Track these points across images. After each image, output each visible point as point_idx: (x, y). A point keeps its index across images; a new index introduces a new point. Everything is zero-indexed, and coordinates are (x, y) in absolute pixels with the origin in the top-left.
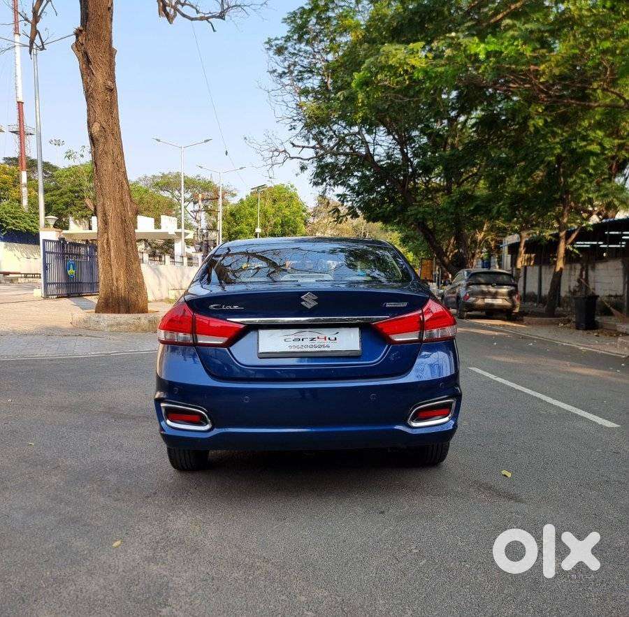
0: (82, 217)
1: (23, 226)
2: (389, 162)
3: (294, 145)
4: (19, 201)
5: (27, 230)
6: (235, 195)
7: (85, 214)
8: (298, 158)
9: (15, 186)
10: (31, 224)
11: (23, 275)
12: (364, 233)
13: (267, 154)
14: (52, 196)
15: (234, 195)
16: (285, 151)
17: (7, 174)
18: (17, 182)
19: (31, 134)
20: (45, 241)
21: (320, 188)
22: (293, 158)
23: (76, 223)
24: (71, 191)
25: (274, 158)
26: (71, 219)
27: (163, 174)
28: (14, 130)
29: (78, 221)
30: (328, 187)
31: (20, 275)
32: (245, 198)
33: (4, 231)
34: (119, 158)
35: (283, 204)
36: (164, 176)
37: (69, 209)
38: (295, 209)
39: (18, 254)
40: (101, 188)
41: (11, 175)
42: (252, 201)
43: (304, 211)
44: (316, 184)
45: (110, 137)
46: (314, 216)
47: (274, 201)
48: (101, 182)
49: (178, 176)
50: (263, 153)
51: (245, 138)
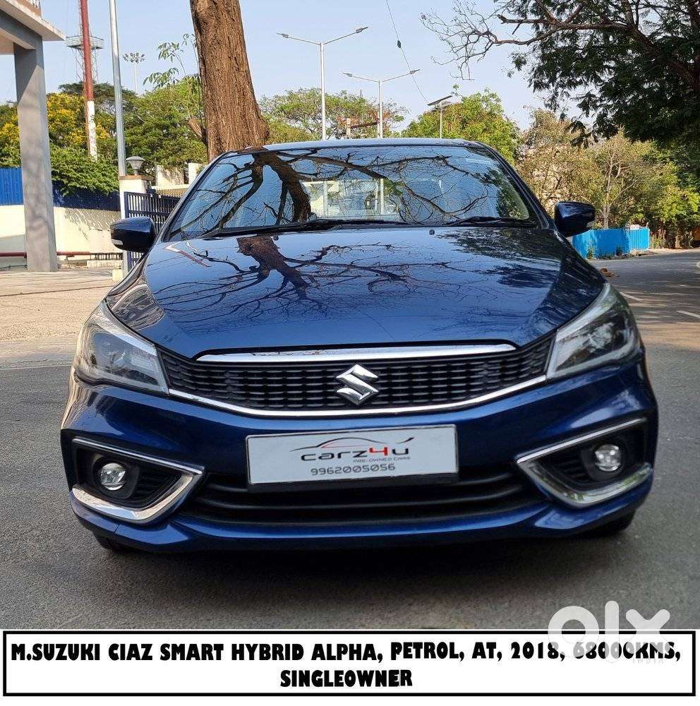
0: (174, 164)
1: (91, 181)
2: (669, 35)
3: (504, 20)
4: (85, 146)
5: (97, 187)
6: (402, 118)
7: (178, 160)
8: (509, 42)
9: (77, 126)
10: (102, 178)
11: (93, 257)
12: (614, 167)
13: (459, 41)
14: (132, 134)
15: (400, 119)
16: (488, 33)
17: (67, 109)
18: (82, 119)
19: (97, 48)
20: (127, 194)
21: (546, 94)
22: (500, 43)
23: (165, 174)
24: (158, 126)
25: (469, 46)
26: (159, 168)
27: (290, 93)
28: (75, 44)
29: (168, 173)
30: (560, 90)
31: (88, 257)
32: (417, 121)
33: (64, 191)
34: (239, 50)
35: (479, 126)
36: (291, 96)
37: (156, 154)
38: (498, 133)
39: (84, 226)
40: (212, 100)
41: (72, 109)
42: (428, 125)
43: (513, 136)
44: (538, 86)
45: (225, 17)
46: (529, 144)
47: (464, 123)
48: (212, 90)
49: (314, 94)
50: (450, 39)
51: (424, 17)
